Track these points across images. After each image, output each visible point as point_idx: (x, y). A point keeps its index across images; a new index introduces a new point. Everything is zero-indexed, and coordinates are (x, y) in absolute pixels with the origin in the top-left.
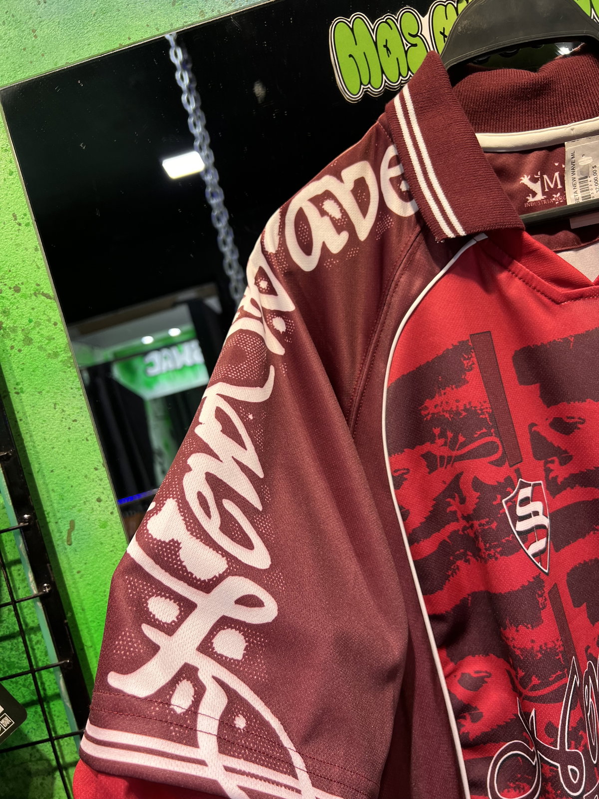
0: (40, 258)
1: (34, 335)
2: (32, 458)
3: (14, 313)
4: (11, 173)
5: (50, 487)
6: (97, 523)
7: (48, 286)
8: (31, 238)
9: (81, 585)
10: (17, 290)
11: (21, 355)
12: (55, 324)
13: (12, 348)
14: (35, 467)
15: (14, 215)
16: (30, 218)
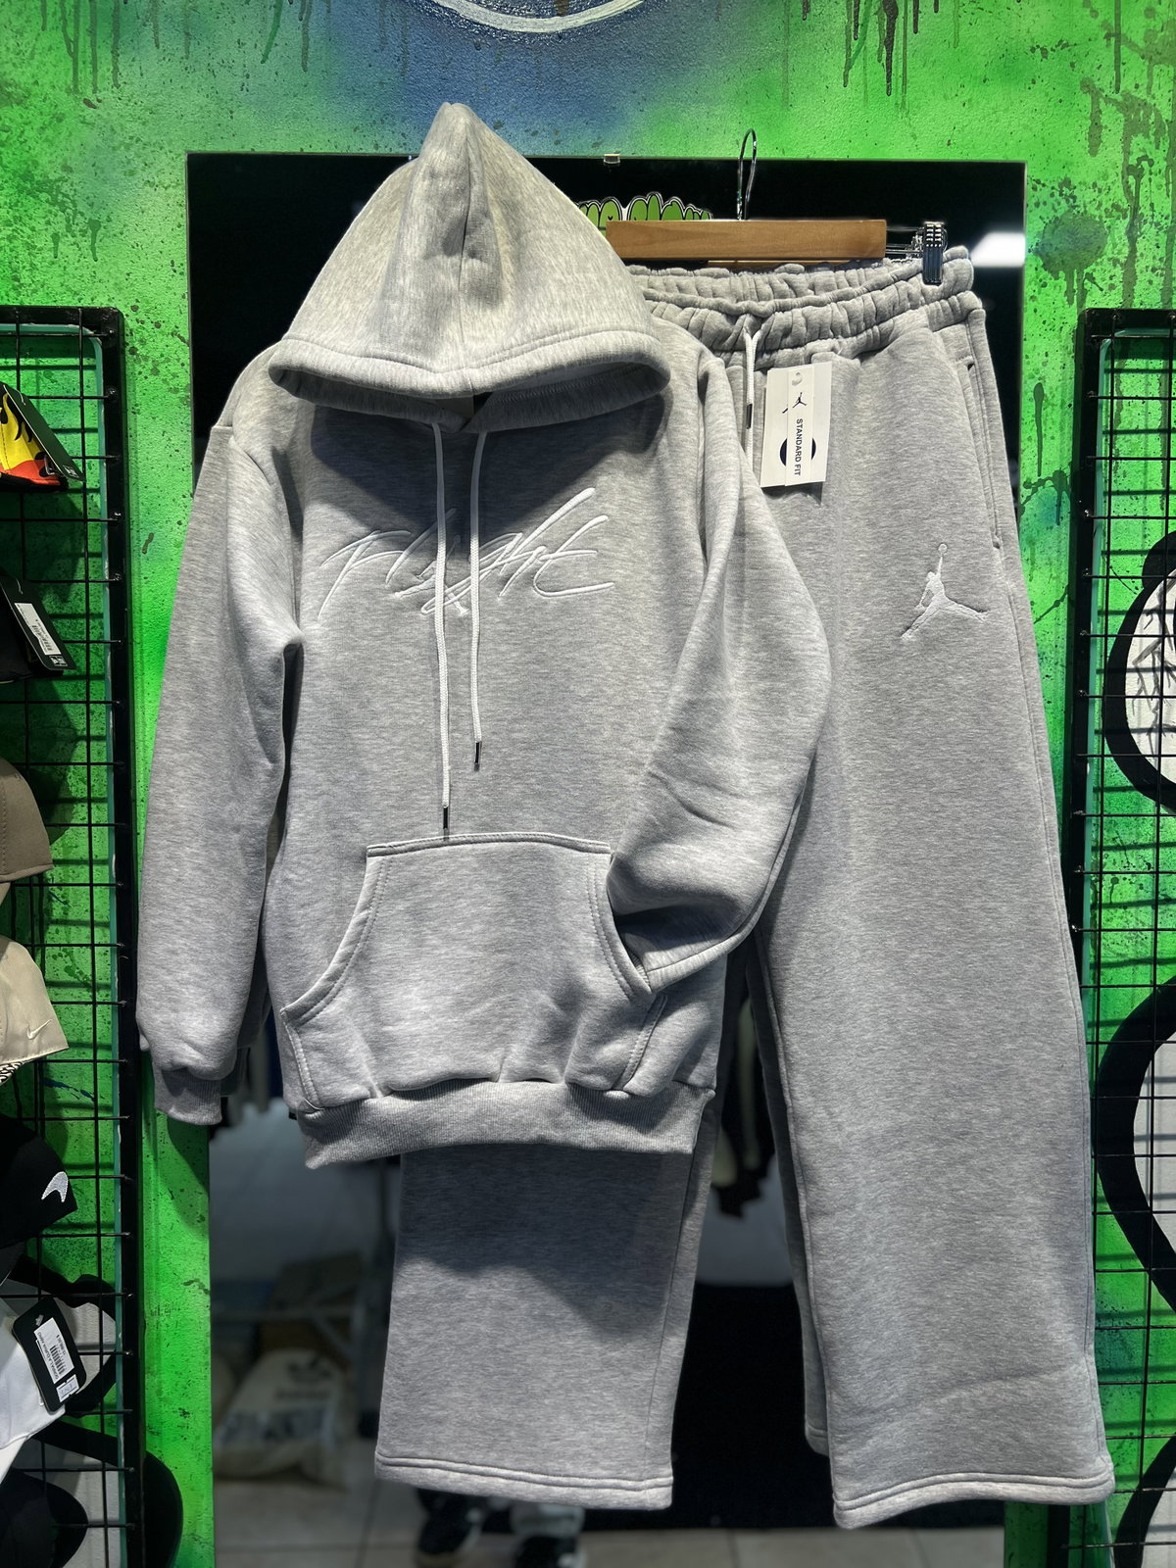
0: (185, 305)
1: (162, 368)
2: (132, 472)
3: (150, 344)
4: (179, 226)
5: (141, 500)
6: (173, 541)
7: (185, 331)
8: (182, 285)
9: (144, 589)
10: (158, 325)
11: (146, 382)
12: (183, 365)
13: (140, 373)
14: (132, 479)
15: (172, 262)
16: (185, 268)
